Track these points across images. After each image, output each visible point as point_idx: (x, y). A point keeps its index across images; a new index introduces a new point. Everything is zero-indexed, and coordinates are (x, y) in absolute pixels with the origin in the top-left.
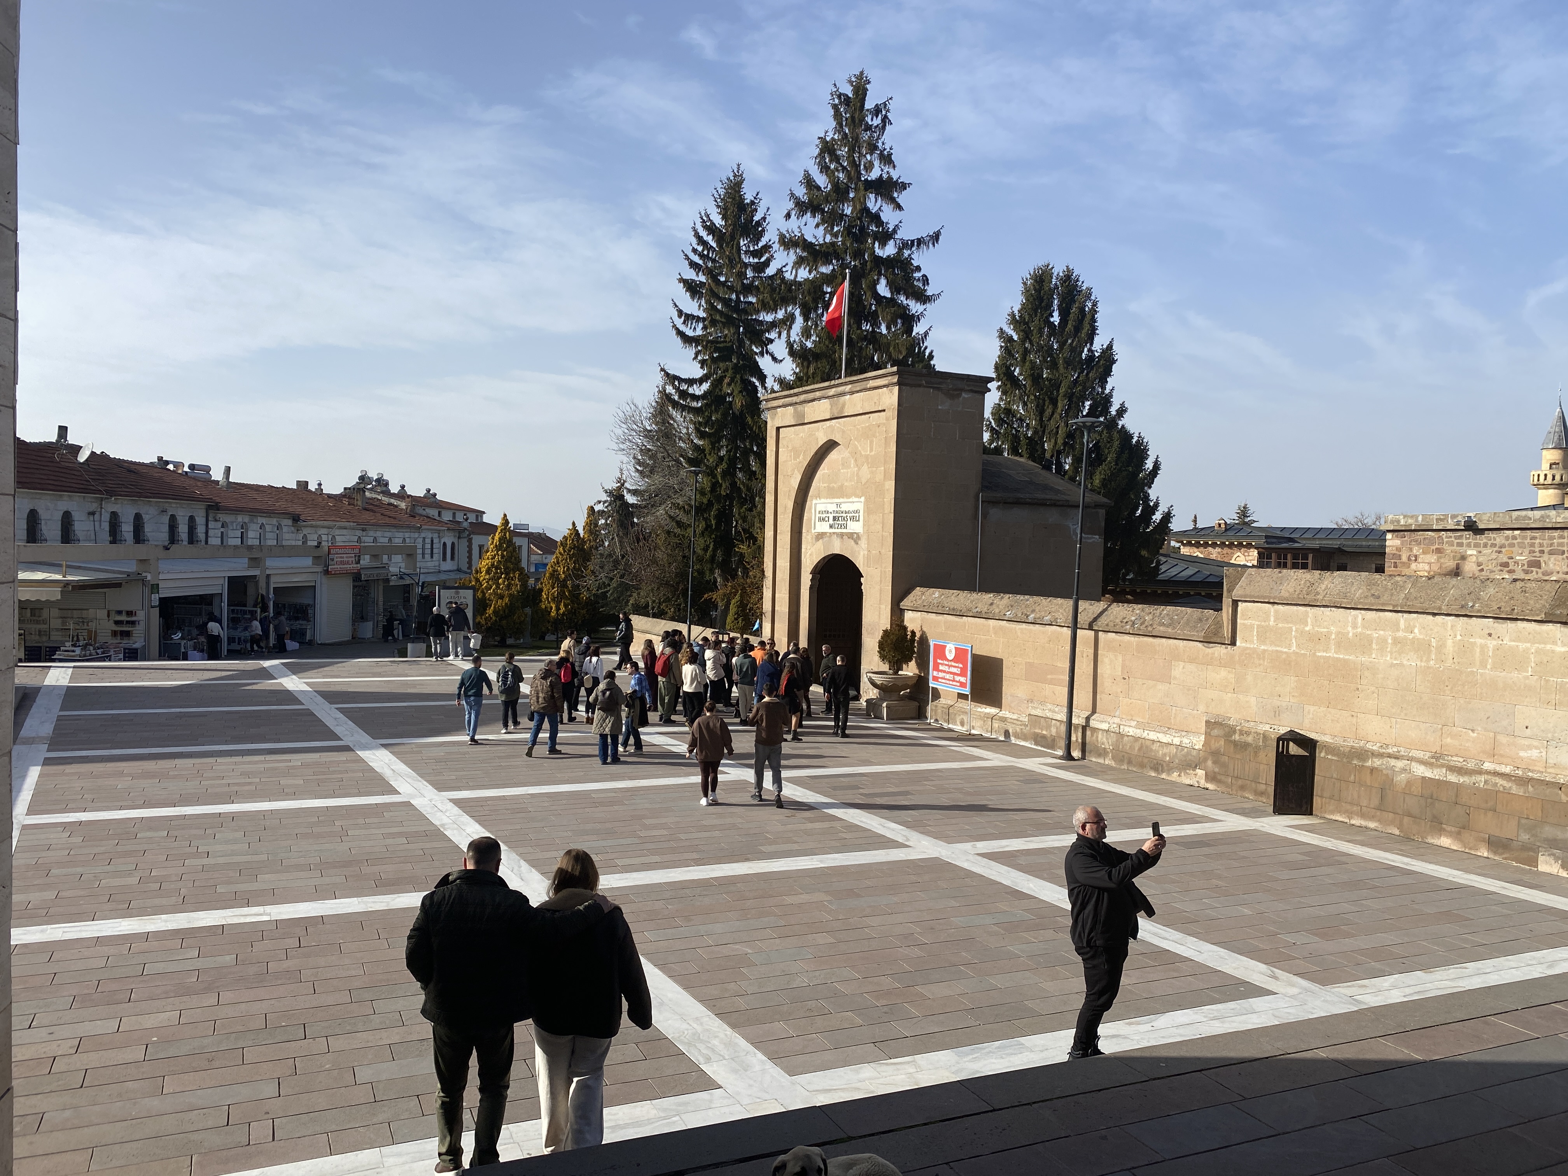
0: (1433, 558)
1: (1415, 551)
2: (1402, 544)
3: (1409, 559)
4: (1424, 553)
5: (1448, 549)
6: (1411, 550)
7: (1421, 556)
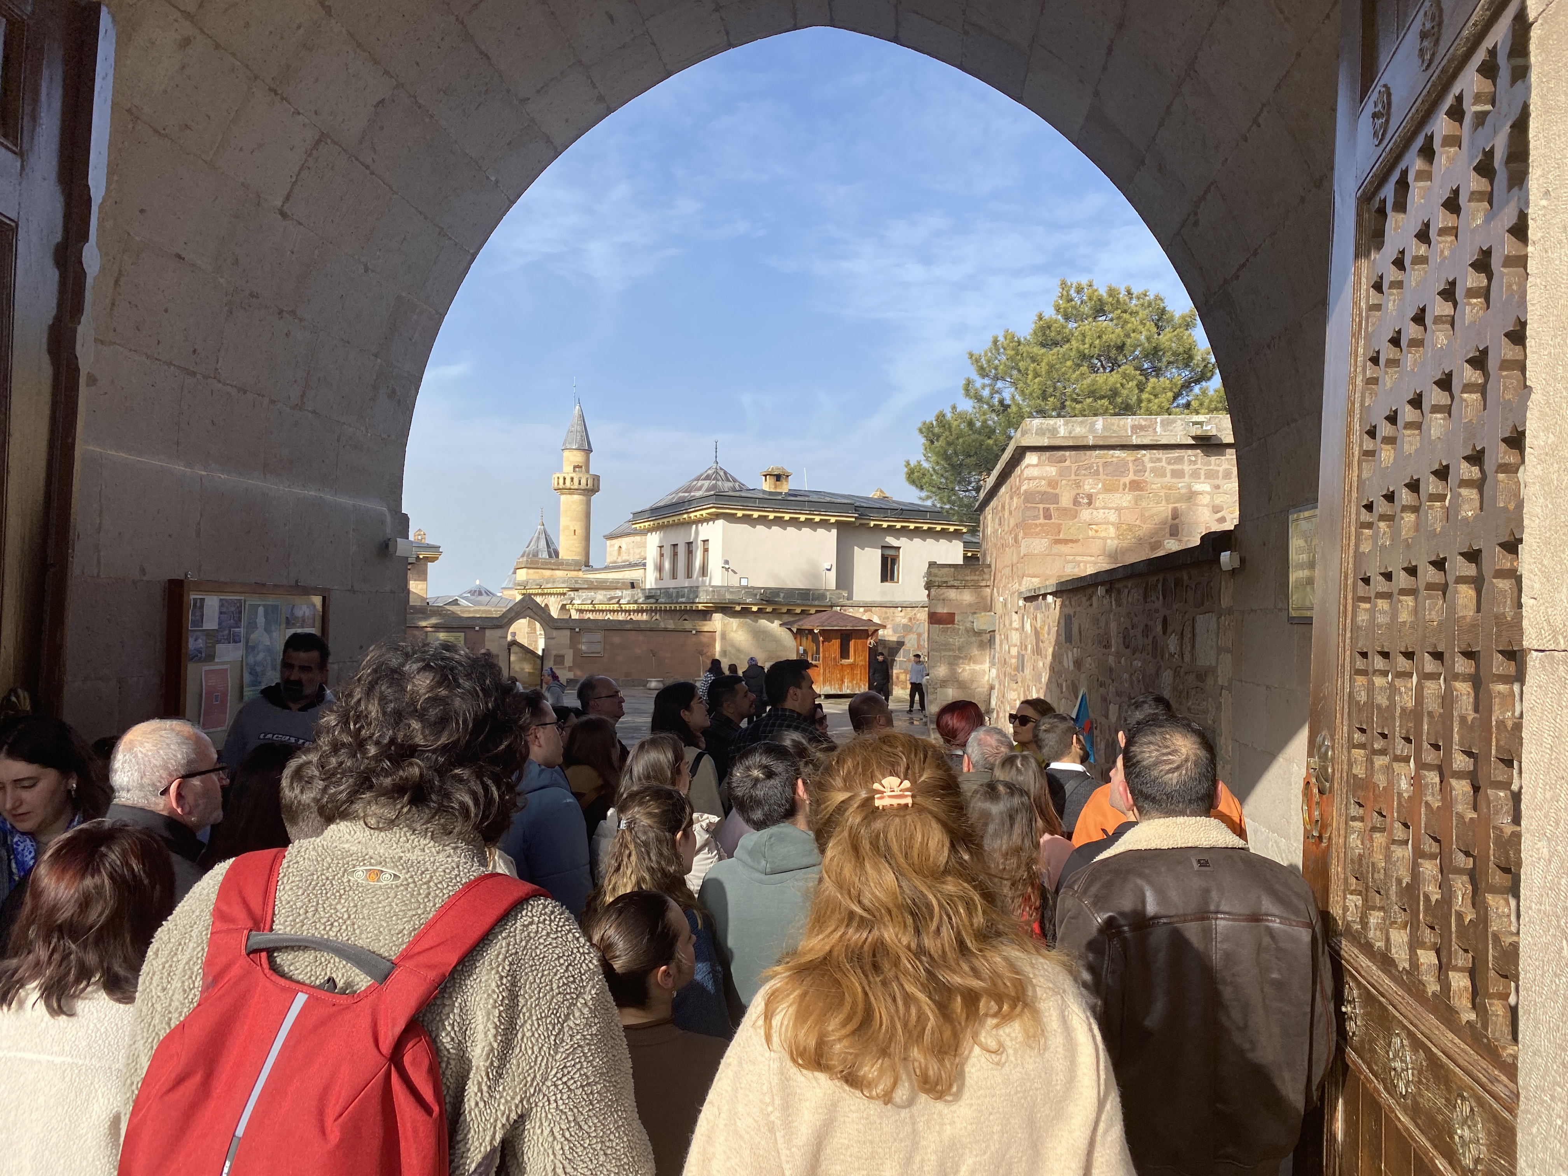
0: (1125, 499)
1: (1087, 487)
2: (1061, 473)
3: (1076, 502)
4: (1108, 489)
5: (1156, 484)
6: (1078, 485)
7: (1101, 497)
